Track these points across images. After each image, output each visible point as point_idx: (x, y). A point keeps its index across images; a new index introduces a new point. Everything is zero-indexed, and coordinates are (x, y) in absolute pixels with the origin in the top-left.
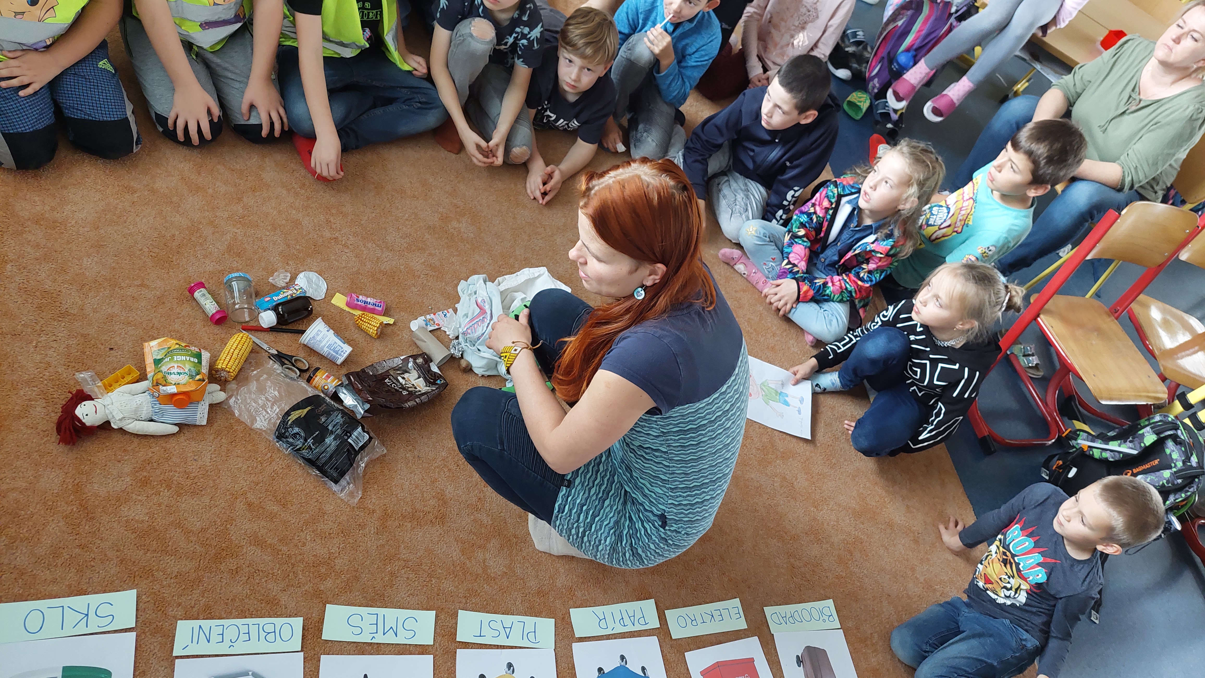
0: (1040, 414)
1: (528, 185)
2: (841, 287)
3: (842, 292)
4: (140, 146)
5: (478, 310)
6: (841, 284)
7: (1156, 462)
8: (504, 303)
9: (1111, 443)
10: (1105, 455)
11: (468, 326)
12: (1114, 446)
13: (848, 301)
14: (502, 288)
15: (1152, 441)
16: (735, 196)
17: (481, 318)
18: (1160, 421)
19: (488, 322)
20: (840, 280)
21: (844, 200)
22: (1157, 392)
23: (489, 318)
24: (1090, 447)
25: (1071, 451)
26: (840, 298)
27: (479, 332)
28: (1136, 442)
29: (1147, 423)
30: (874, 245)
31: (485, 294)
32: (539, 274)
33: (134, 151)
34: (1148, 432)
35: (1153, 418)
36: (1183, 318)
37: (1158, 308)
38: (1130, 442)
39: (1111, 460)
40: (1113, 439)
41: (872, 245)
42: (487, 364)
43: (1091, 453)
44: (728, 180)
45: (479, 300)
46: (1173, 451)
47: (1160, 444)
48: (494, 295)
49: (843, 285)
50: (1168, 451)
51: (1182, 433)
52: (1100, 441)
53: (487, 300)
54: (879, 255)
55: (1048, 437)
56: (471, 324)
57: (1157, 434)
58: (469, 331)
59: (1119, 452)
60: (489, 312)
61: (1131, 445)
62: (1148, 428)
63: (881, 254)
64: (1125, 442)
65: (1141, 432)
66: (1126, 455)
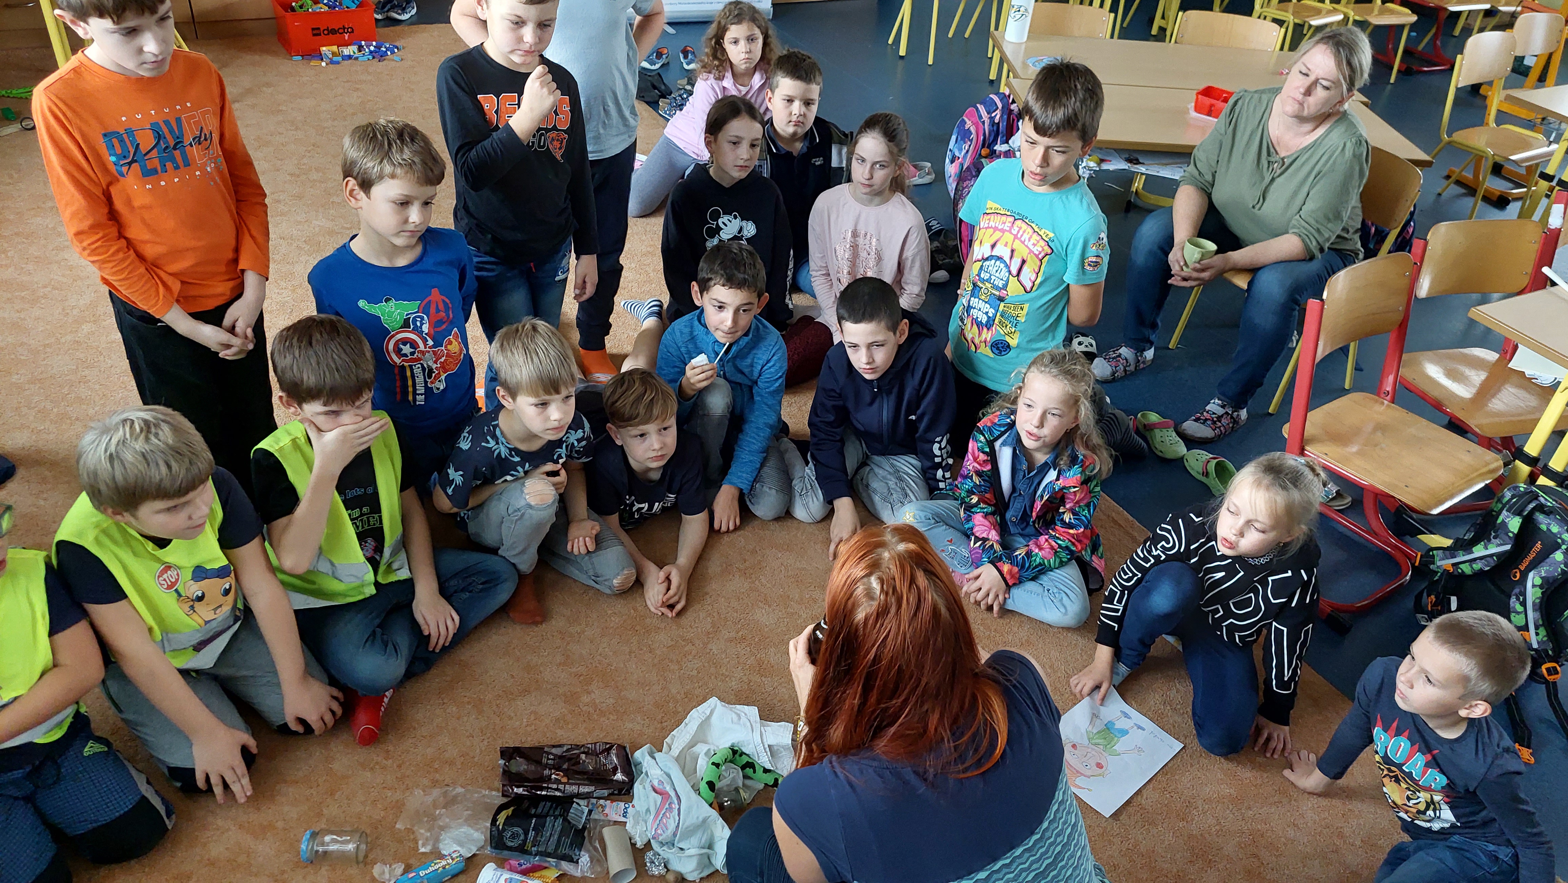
0: (1375, 550)
1: (649, 603)
2: (1052, 548)
3: (1056, 552)
4: (174, 816)
5: (659, 798)
6: (1050, 544)
7: (1539, 545)
8: (686, 772)
9: (1474, 549)
10: (1477, 566)
11: (655, 826)
12: (1479, 551)
13: (1070, 560)
14: (675, 752)
15: (1519, 525)
16: (887, 483)
17: (667, 806)
18: (1513, 497)
19: (677, 807)
20: (1047, 540)
21: (997, 444)
22: (1487, 464)
23: (676, 802)
24: (1453, 565)
25: (1436, 578)
26: (1058, 560)
27: (672, 826)
28: (1502, 535)
29: (1500, 506)
30: (1061, 481)
31: (659, 772)
32: (709, 710)
33: (170, 828)
34: (1508, 517)
35: (1503, 496)
36: (1465, 356)
37: (1431, 361)
38: (1495, 538)
39: (1487, 569)
40: (1474, 542)
41: (1058, 483)
42: (699, 864)
43: (1460, 571)
44: (872, 469)
45: (656, 783)
46: (1550, 524)
47: (1528, 524)
48: (670, 768)
49: (1053, 544)
50: (1544, 527)
51: (1546, 499)
52: (1461, 552)
53: (664, 779)
54: (1073, 490)
55: (1400, 574)
56: (658, 822)
57: (1519, 513)
58: (659, 832)
59: (1491, 556)
60: (672, 794)
61: (1498, 541)
62: (1504, 512)
63: (1075, 487)
64: (1489, 540)
65: (1499, 521)
66: (1498, 555)
